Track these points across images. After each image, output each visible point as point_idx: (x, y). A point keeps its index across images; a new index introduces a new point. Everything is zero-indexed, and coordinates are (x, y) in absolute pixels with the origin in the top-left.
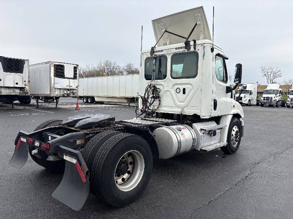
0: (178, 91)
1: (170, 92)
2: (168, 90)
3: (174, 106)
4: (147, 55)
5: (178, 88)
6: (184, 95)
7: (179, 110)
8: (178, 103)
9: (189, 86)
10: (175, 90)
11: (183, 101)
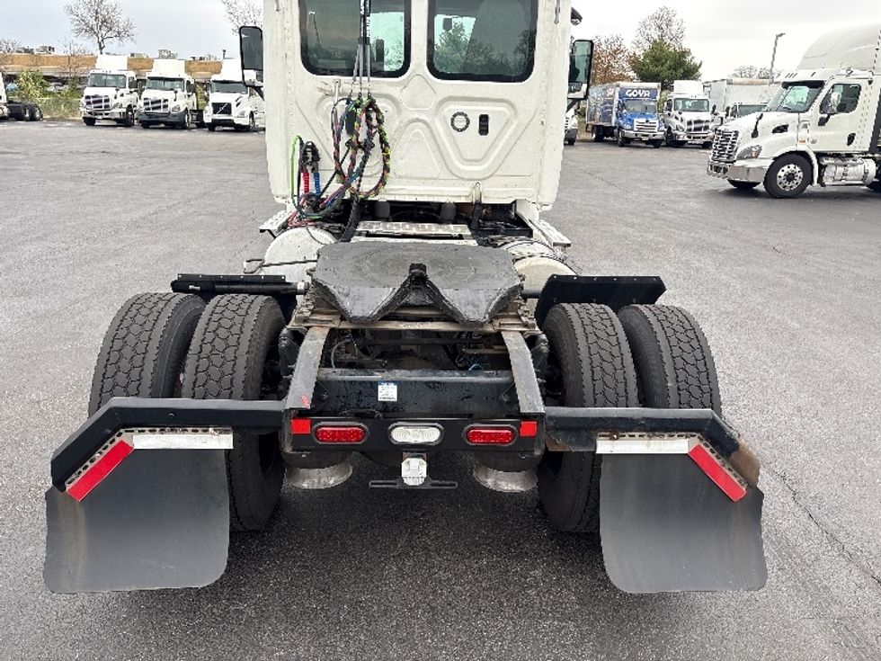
0: (460, 123)
1: (428, 126)
2: (421, 118)
3: (445, 175)
5: (459, 114)
6: (484, 137)
7: (464, 189)
8: (462, 167)
9: (503, 108)
10: (450, 121)
11: (478, 157)
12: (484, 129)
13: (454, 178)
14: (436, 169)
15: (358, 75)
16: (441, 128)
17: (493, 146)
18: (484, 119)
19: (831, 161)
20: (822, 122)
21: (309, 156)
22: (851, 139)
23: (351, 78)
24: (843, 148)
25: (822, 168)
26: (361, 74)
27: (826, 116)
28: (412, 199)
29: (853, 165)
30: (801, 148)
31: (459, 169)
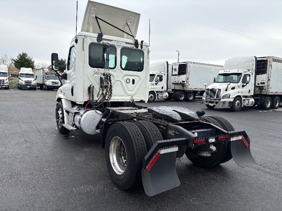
0: (128, 81)
1: (121, 82)
2: (119, 80)
3: (125, 94)
4: (92, 40)
5: (128, 79)
6: (133, 85)
7: (129, 98)
8: (128, 92)
9: (137, 78)
10: (126, 81)
11: (133, 90)
12: (133, 82)
13: (126, 95)
14: (123, 93)
15: (106, 68)
16: (124, 83)
17: (136, 86)
18: (133, 81)
19: (159, 93)
20: (156, 84)
21: (90, 90)
22: (162, 88)
23: (104, 69)
24: (161, 90)
25: (158, 95)
26: (107, 68)
27: (157, 83)
28: (117, 101)
29: (164, 94)
30: (153, 90)
31: (128, 93)
